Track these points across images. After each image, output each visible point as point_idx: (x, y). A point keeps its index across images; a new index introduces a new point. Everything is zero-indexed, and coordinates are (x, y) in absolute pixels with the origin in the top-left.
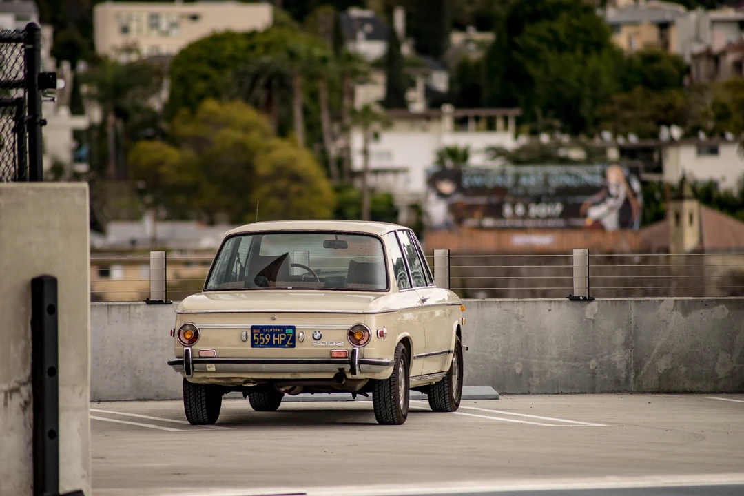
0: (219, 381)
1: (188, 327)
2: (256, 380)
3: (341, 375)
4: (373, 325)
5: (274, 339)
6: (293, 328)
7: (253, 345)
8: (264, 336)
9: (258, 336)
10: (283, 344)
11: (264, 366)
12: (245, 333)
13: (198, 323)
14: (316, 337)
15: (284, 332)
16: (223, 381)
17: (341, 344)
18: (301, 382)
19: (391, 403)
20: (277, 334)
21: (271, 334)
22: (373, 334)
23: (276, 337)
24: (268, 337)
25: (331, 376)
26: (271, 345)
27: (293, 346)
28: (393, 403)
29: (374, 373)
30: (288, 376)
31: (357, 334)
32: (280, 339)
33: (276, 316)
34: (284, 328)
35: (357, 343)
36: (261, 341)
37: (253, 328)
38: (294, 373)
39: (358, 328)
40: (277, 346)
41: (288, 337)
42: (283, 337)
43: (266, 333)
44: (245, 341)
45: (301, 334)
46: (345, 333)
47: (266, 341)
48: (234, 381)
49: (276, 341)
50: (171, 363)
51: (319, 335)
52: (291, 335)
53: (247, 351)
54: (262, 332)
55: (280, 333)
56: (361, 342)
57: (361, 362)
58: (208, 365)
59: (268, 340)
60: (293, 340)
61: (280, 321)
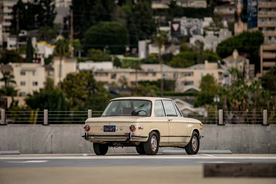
0: (96, 142)
1: (87, 126)
2: (107, 141)
3: (128, 140)
4: (137, 126)
6: (115, 126)
7: (104, 131)
8: (107, 129)
9: (105, 129)
10: (112, 131)
11: (106, 137)
12: (101, 128)
13: (90, 125)
14: (121, 129)
15: (112, 128)
16: (97, 142)
17: (128, 131)
18: (120, 142)
20: (110, 128)
21: (109, 128)
22: (137, 128)
25: (125, 140)
26: (109, 131)
27: (115, 131)
28: (149, 149)
29: (138, 139)
30: (114, 140)
31: (132, 128)
32: (111, 129)
33: (111, 123)
34: (113, 126)
35: (132, 131)
36: (106, 130)
37: (104, 126)
38: (115, 139)
39: (132, 126)
41: (113, 129)
43: (107, 128)
44: (102, 130)
45: (117, 128)
46: (129, 127)
47: (108, 130)
48: (100, 141)
50: (83, 136)
51: (122, 128)
53: (102, 133)
54: (106, 128)
55: (111, 128)
56: (133, 130)
57: (132, 136)
58: (91, 137)
60: (115, 130)
61: (112, 124)
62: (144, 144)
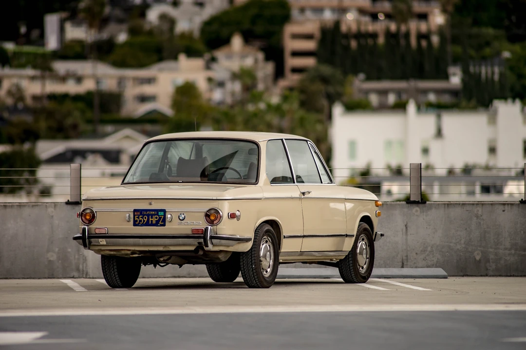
0: (112, 253)
1: (88, 211)
2: (141, 252)
3: (200, 247)
4: (225, 209)
5: (150, 219)
6: (164, 211)
7: (135, 225)
8: (142, 218)
9: (138, 218)
10: (156, 224)
11: (141, 241)
12: (127, 215)
13: (96, 207)
14: (181, 218)
15: (157, 214)
16: (115, 253)
17: (201, 224)
18: (177, 254)
19: (253, 270)
20: (152, 215)
21: (148, 216)
22: (225, 216)
23: (152, 218)
24: (145, 218)
25: (192, 248)
26: (147, 224)
27: (164, 225)
28: (254, 271)
29: (228, 246)
30: (161, 249)
31: (212, 216)
32: (154, 220)
33: (153, 202)
34: (157, 211)
35: (211, 223)
36: (141, 221)
37: (135, 211)
38: (165, 246)
39: (212, 211)
40: (152, 225)
41: (160, 218)
42: (156, 218)
43: (144, 215)
44: (129, 221)
45: (169, 216)
46: (203, 214)
47: (144, 221)
48: (123, 252)
49: (152, 221)
50: (75, 238)
51: (183, 216)
52: (163, 217)
53: (129, 228)
54: (141, 214)
55: (154, 215)
56: (215, 222)
57: (212, 238)
58: (100, 240)
59: (146, 220)
60: (164, 220)
61: (155, 206)
62: (241, 257)
